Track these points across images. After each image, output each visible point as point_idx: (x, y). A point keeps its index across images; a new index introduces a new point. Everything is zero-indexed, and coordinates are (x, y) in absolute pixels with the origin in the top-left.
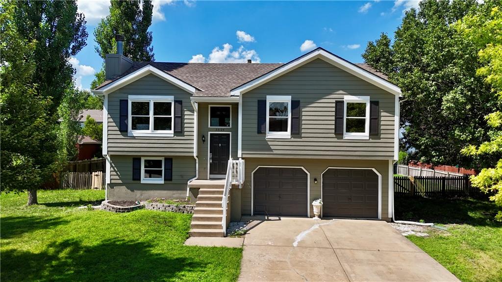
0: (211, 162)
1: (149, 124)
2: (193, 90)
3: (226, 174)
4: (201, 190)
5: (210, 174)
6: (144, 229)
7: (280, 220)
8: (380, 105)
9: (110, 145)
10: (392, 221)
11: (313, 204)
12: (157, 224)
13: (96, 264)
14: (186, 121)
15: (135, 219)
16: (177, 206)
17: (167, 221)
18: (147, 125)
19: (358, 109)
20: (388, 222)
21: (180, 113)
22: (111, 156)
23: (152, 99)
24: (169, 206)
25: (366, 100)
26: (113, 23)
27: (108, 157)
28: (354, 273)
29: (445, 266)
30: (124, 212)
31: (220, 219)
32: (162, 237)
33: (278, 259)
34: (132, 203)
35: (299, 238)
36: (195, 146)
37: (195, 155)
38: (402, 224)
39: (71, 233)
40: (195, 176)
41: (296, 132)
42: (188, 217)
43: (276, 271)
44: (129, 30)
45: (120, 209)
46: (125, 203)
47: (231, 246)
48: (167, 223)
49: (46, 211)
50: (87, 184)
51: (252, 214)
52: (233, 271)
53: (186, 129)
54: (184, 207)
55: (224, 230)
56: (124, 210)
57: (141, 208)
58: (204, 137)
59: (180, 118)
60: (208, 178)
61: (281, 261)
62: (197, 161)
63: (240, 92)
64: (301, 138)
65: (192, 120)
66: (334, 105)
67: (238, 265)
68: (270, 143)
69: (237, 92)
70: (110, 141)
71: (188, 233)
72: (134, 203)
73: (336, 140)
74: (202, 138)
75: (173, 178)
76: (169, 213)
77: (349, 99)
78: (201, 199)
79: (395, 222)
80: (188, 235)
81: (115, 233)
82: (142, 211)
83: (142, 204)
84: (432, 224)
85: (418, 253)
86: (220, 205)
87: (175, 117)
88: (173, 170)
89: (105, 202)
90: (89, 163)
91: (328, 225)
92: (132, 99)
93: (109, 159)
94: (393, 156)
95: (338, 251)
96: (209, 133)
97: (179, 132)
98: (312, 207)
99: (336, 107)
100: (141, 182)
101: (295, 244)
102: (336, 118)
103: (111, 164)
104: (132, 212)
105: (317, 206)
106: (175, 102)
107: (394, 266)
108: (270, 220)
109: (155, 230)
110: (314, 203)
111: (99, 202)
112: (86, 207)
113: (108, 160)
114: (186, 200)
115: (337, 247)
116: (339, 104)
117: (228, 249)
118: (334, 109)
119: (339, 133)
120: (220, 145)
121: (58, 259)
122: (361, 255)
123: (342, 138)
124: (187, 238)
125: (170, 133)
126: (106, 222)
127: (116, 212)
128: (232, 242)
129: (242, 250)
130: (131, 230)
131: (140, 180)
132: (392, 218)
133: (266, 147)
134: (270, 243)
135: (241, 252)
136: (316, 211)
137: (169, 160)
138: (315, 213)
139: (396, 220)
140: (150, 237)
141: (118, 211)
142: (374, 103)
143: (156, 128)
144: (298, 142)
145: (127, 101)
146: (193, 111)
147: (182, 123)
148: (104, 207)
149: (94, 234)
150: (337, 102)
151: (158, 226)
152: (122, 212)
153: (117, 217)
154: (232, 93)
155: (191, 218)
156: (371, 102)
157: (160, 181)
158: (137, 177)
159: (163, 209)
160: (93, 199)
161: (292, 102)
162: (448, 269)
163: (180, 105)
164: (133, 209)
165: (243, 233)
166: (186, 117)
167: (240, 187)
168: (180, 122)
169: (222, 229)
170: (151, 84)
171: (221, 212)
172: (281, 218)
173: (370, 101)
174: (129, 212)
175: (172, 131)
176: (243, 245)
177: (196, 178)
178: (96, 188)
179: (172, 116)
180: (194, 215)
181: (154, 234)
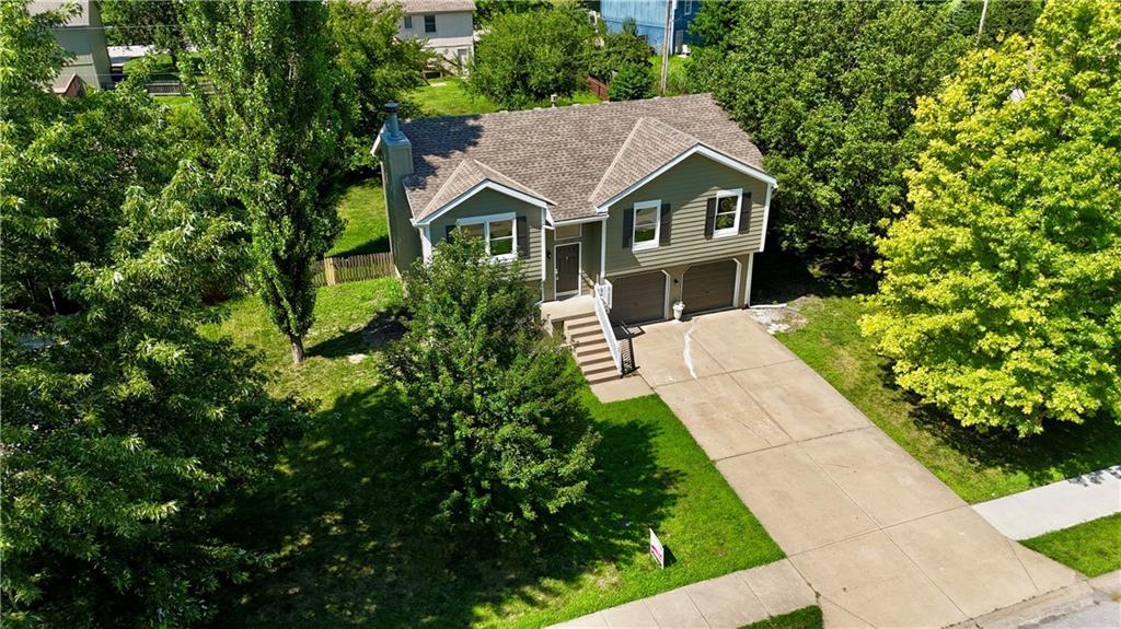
0: (558, 279)
2: (544, 205)
4: (566, 323)
5: (557, 292)
7: (644, 332)
8: (753, 196)
10: (747, 307)
11: (672, 308)
19: (728, 203)
20: (743, 309)
21: (524, 232)
23: (487, 220)
25: (738, 192)
29: (820, 374)
31: (609, 359)
35: (689, 364)
36: (544, 268)
37: (544, 277)
38: (757, 308)
40: (541, 299)
41: (665, 239)
55: (619, 371)
59: (525, 238)
64: (670, 244)
65: (538, 237)
66: (705, 203)
68: (637, 256)
73: (705, 241)
77: (721, 194)
79: (750, 307)
84: (784, 305)
86: (611, 359)
87: (518, 238)
92: (461, 223)
95: (734, 376)
96: (555, 247)
98: (671, 311)
99: (708, 205)
101: (693, 375)
102: (707, 218)
105: (677, 309)
106: (518, 219)
108: (635, 335)
110: (675, 307)
116: (711, 201)
118: (705, 208)
119: (708, 233)
120: (567, 258)
123: (711, 238)
125: (512, 257)
129: (659, 396)
132: (747, 304)
133: (632, 261)
135: (662, 400)
136: (676, 314)
138: (675, 316)
139: (751, 305)
142: (746, 196)
144: (667, 249)
145: (455, 226)
146: (539, 227)
150: (709, 200)
154: (599, 210)
156: (744, 195)
161: (662, 206)
163: (524, 223)
168: (524, 242)
171: (606, 350)
172: (643, 329)
173: (742, 194)
175: (514, 255)
176: (652, 388)
177: (542, 301)
179: (514, 236)
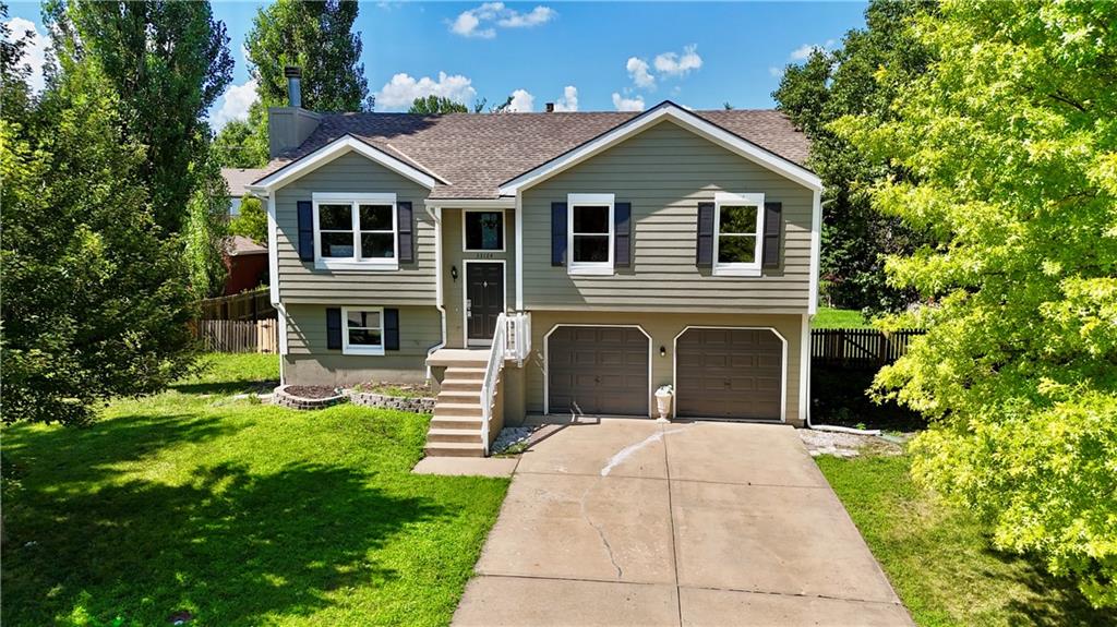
0: (470, 315)
1: (352, 244)
2: (430, 183)
3: (492, 338)
4: (448, 370)
5: (469, 337)
6: (345, 442)
7: (598, 423)
8: (784, 210)
9: (283, 285)
10: (806, 426)
11: (656, 394)
12: (370, 434)
13: (264, 505)
14: (420, 241)
15: (330, 425)
16: (405, 400)
17: (387, 427)
18: (349, 247)
20: (796, 428)
21: (409, 225)
22: (287, 306)
23: (356, 200)
24: (392, 400)
25: (757, 200)
26: (281, 22)
27: (281, 306)
28: (687, 524)
30: (313, 409)
31: (478, 425)
32: (376, 458)
33: (567, 498)
34: (328, 390)
35: (616, 460)
36: (439, 287)
37: (439, 303)
38: (824, 431)
39: (222, 451)
40: (441, 343)
41: (625, 263)
42: (425, 420)
43: (554, 519)
44: (314, 34)
45: (305, 403)
46: (315, 390)
47: (490, 475)
48: (386, 430)
49: (177, 402)
50: (249, 342)
51: (546, 411)
52: (483, 519)
53: (421, 256)
54: (419, 401)
55: (484, 445)
56: (313, 406)
57: (342, 401)
58: (454, 269)
59: (409, 234)
60: (465, 346)
61: (570, 503)
62: (444, 315)
63: (518, 189)
64: (634, 273)
65: (431, 238)
66: (696, 211)
67: (495, 511)
68: (577, 284)
69: (511, 190)
70: (283, 278)
71: (422, 450)
72: (332, 391)
73: (699, 277)
74: (451, 272)
75: (401, 345)
76: (392, 412)
77: (723, 199)
78: (448, 387)
79: (813, 427)
80: (421, 454)
81: (296, 450)
82: (344, 408)
83: (345, 393)
84: (877, 432)
85: (816, 490)
87: (399, 234)
88: (401, 330)
89: (279, 390)
90: (251, 297)
91: (679, 434)
92: (320, 199)
93: (284, 310)
94: (807, 307)
95: (675, 485)
96: (465, 262)
97: (409, 261)
98: (655, 398)
99: (699, 215)
100: (344, 353)
101: (605, 472)
102: (699, 236)
103: (287, 318)
104: (326, 410)
105: (662, 399)
106: (399, 204)
107: (764, 512)
108: (581, 424)
109: (363, 445)
110: (659, 392)
111: (270, 385)
112: (246, 396)
113: (282, 313)
114: (426, 385)
115: (678, 477)
117: (485, 480)
118: (695, 219)
119: (704, 264)
120: (485, 284)
121: (212, 496)
122: (714, 493)
123: (710, 275)
124: (421, 459)
125: (390, 263)
126: (281, 430)
127: (300, 408)
128: (497, 467)
129: (510, 482)
130: (323, 445)
131: (340, 348)
132: (806, 421)
133: (570, 290)
134: (561, 470)
135: (507, 486)
136: (662, 408)
137: (392, 313)
138: (660, 411)
139: (813, 423)
140: (355, 458)
141: (303, 406)
142: (773, 207)
143: (366, 253)
144: (628, 281)
145: (310, 203)
146: (432, 222)
147: (413, 245)
148: (279, 399)
149: (261, 451)
150: (701, 206)
151: (371, 438)
152: (310, 409)
153: (300, 418)
154: (502, 191)
155: (428, 423)
156: (767, 206)
157: (378, 350)
158: (335, 343)
159: (381, 404)
160: (260, 377)
161: (617, 205)
162: (853, 518)
163: (408, 212)
164: (329, 404)
165: (520, 450)
166: (420, 233)
167: (520, 366)
168: (409, 242)
169: (481, 442)
170: (354, 171)
171: (479, 412)
172: (603, 420)
173: (765, 204)
174: (321, 408)
175: (395, 260)
176: (514, 473)
177: (442, 346)
178: (267, 351)
179: (395, 230)
180: (435, 418)
181: (362, 452)
